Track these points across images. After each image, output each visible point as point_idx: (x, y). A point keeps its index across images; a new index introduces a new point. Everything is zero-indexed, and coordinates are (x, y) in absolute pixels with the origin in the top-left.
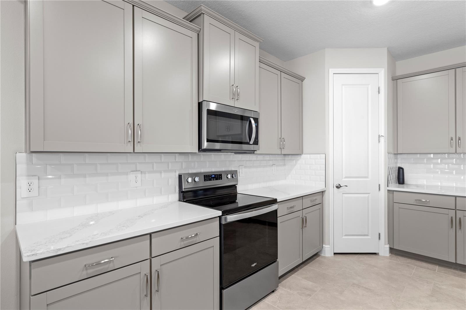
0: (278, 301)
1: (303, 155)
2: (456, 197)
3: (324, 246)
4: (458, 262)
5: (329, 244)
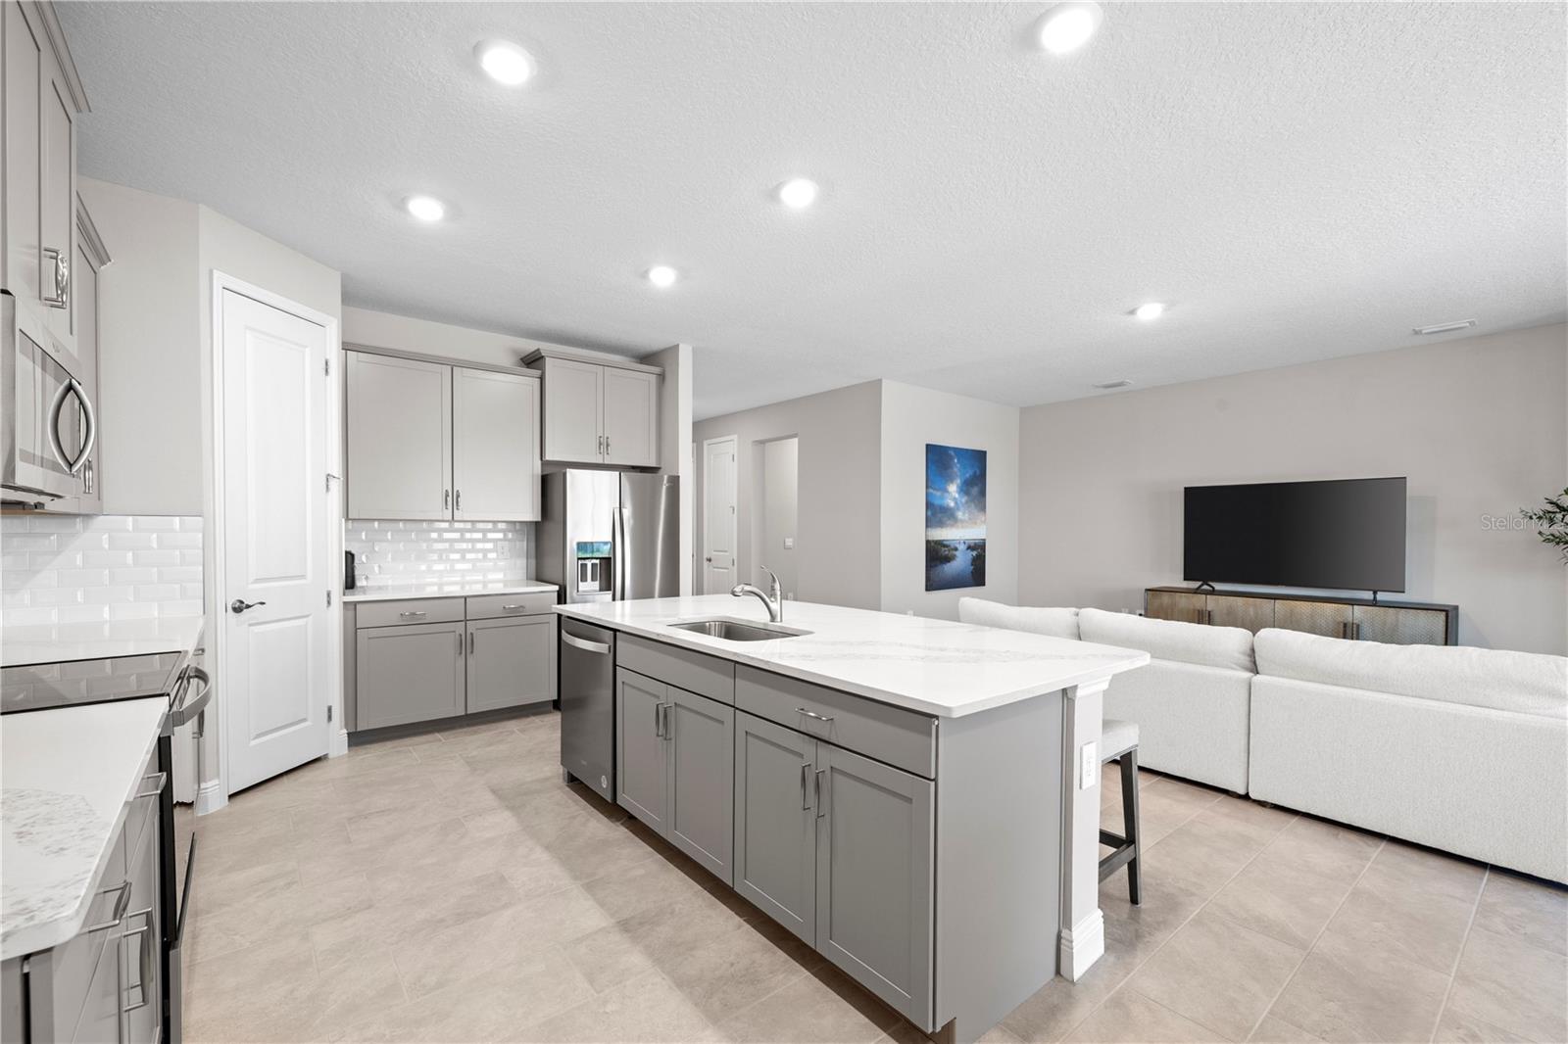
2: (465, 597)
4: (469, 712)
5: (218, 776)
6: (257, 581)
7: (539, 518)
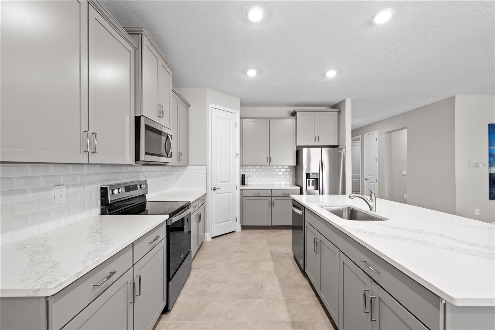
0: (197, 279)
1: (189, 166)
2: (271, 189)
3: (206, 234)
4: (272, 225)
5: (209, 232)
6: (219, 182)
7: (295, 165)
